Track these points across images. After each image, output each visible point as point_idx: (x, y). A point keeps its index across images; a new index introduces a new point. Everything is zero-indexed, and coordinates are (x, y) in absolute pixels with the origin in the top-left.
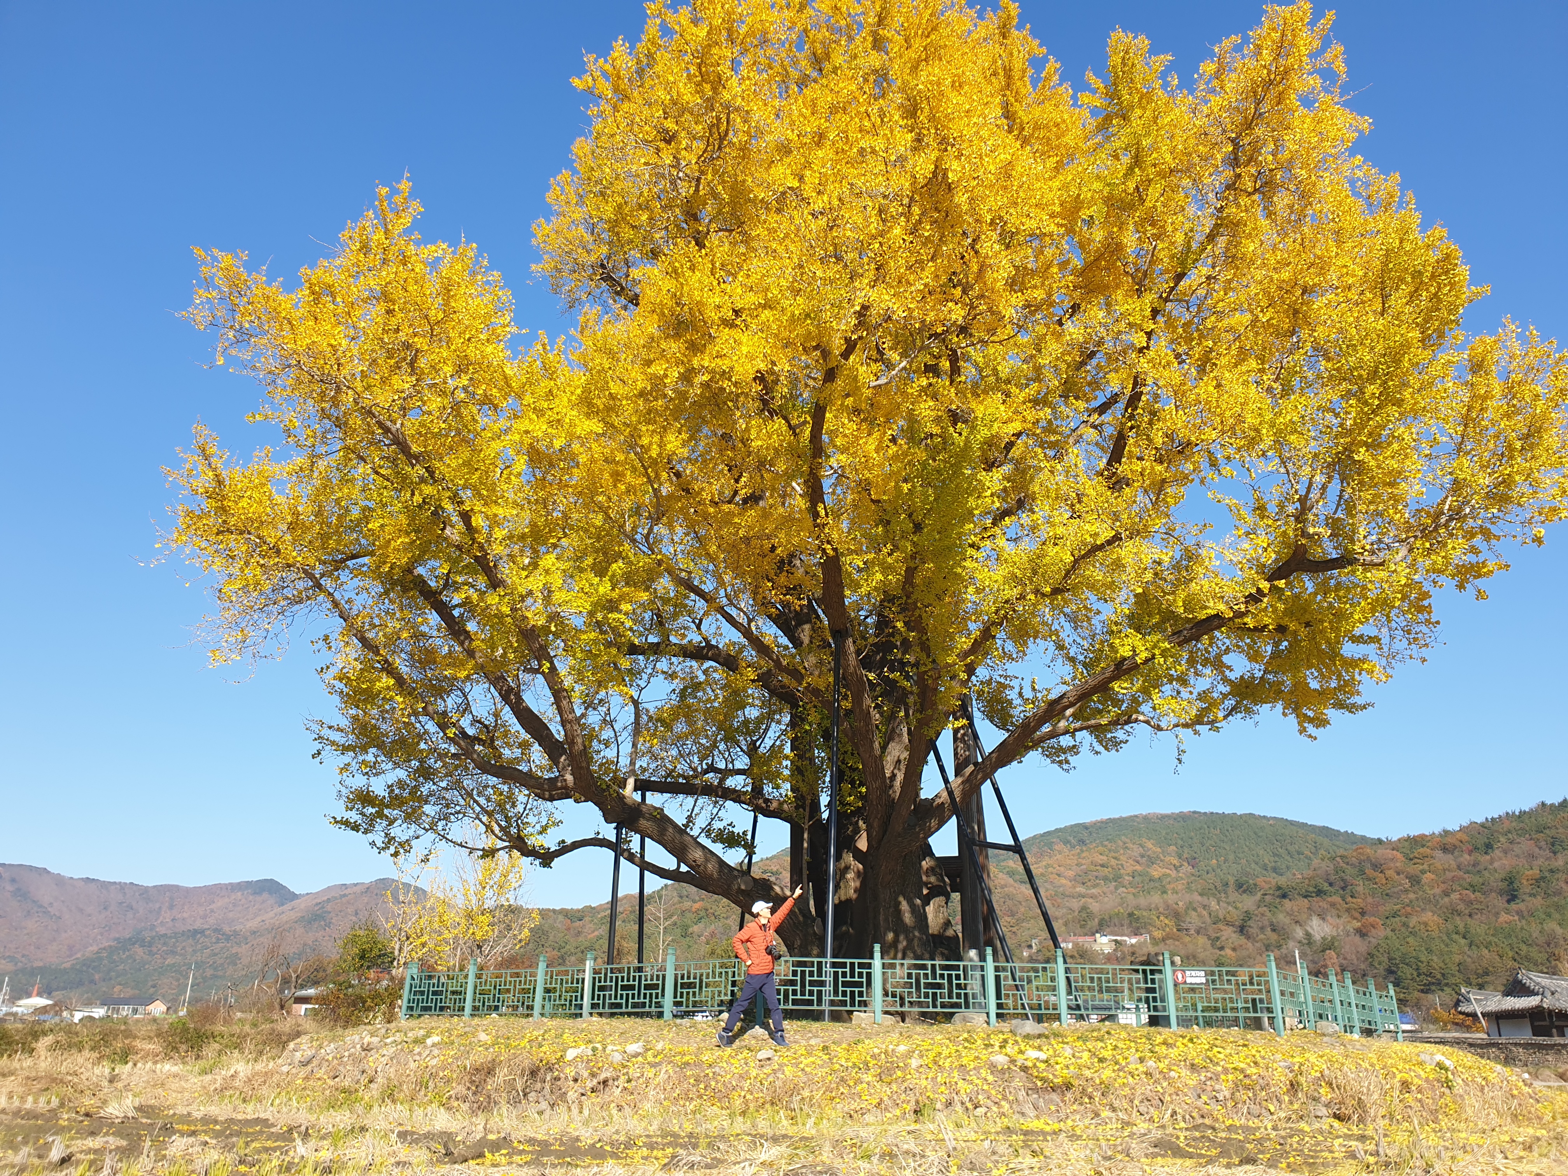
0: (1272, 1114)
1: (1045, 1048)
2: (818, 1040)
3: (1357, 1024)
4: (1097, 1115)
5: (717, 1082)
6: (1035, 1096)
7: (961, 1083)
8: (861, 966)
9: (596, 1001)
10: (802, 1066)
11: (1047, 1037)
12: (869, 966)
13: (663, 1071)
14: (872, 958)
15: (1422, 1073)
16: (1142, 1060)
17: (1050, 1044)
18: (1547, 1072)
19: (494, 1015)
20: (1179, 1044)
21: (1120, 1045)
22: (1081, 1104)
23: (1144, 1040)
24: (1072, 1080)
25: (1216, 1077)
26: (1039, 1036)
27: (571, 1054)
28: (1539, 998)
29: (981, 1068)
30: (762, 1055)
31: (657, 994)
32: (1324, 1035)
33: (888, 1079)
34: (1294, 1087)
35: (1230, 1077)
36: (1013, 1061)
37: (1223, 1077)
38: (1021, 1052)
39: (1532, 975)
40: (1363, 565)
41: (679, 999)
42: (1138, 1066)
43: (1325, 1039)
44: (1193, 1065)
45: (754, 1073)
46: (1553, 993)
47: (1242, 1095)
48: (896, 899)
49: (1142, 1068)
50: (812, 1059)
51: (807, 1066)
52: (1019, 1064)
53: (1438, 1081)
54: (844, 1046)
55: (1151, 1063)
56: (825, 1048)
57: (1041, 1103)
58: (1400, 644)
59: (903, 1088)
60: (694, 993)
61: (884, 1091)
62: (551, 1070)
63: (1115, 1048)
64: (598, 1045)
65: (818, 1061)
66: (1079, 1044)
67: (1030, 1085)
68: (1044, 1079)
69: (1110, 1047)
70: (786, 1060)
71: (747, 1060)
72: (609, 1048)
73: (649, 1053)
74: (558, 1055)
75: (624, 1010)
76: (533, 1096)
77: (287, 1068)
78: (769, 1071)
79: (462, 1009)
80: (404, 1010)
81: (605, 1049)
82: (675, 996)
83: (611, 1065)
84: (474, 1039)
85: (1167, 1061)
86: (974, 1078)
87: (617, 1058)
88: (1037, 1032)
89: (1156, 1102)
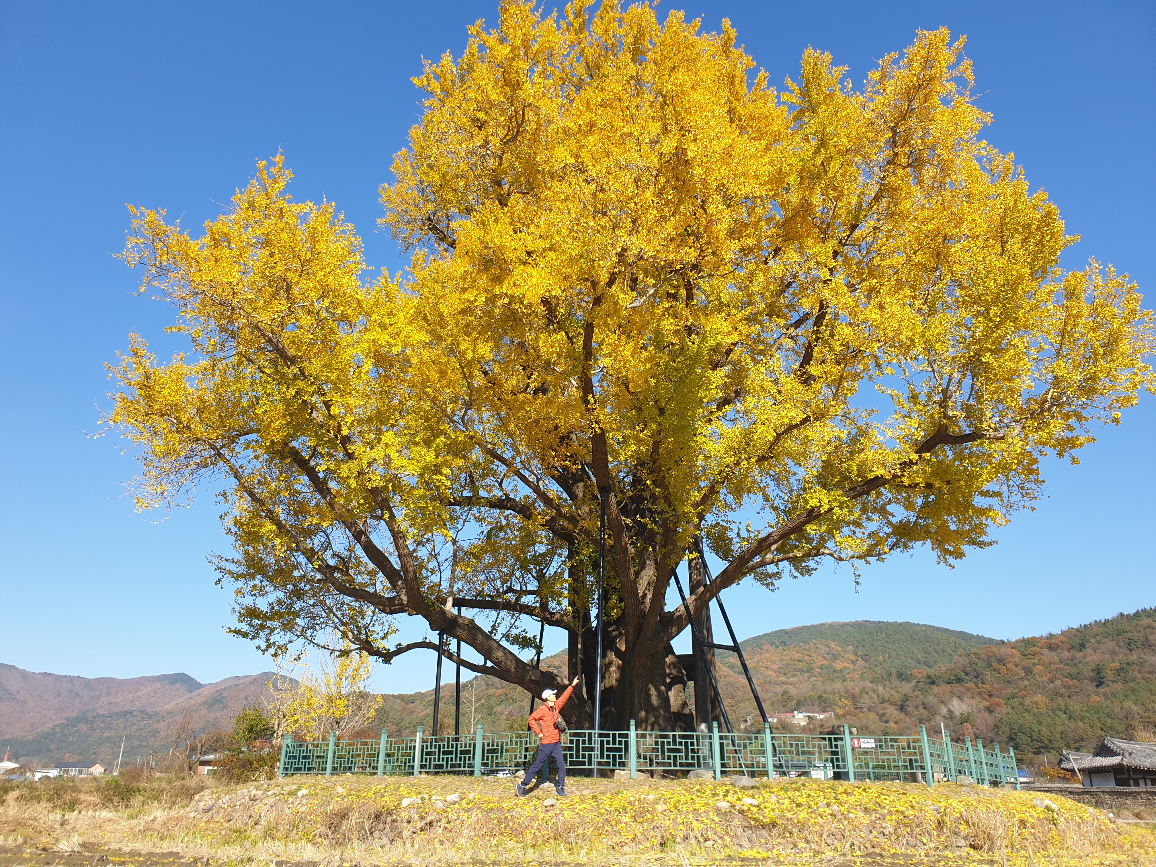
0: (924, 844)
1: (757, 796)
2: (589, 791)
3: (987, 778)
4: (795, 846)
5: (514, 823)
6: (750, 832)
7: (695, 823)
8: (620, 736)
9: (424, 763)
10: (577, 810)
11: (758, 788)
12: (627, 736)
13: (474, 815)
14: (629, 730)
15: (1035, 814)
16: (828, 805)
17: (760, 793)
18: (1126, 812)
19: (348, 774)
20: (855, 793)
21: (812, 794)
22: (784, 838)
23: (830, 790)
24: (777, 820)
25: (883, 817)
26: (753, 787)
27: (405, 803)
28: (1120, 758)
29: (709, 811)
30: (547, 802)
31: (469, 758)
32: (963, 786)
33: (641, 820)
34: (940, 824)
35: (894, 817)
36: (733, 806)
37: (888, 817)
38: (739, 799)
39: (1115, 740)
40: (989, 439)
41: (485, 761)
42: (826, 809)
43: (964, 789)
44: (866, 808)
45: (541, 815)
46: (1130, 754)
47: (902, 831)
48: (647, 686)
49: (828, 811)
50: (584, 805)
51: (581, 810)
52: (737, 808)
53: (1047, 819)
54: (608, 795)
55: (835, 807)
56: (594, 797)
57: (754, 837)
58: (1016, 497)
59: (652, 827)
60: (497, 757)
61: (638, 829)
62: (391, 814)
63: (809, 796)
64: (425, 796)
65: (589, 807)
66: (782, 793)
67: (746, 824)
68: (756, 820)
69: (805, 796)
70: (565, 806)
71: (536, 806)
72: (435, 798)
73: (464, 801)
74: (396, 803)
75: (445, 769)
76: (377, 834)
77: (192, 814)
78: (552, 814)
79: (324, 769)
80: (281, 770)
81: (430, 799)
82: (483, 759)
83: (435, 811)
84: (333, 792)
85: (847, 805)
86: (704, 819)
87: (439, 805)
88: (751, 785)
89: (839, 836)
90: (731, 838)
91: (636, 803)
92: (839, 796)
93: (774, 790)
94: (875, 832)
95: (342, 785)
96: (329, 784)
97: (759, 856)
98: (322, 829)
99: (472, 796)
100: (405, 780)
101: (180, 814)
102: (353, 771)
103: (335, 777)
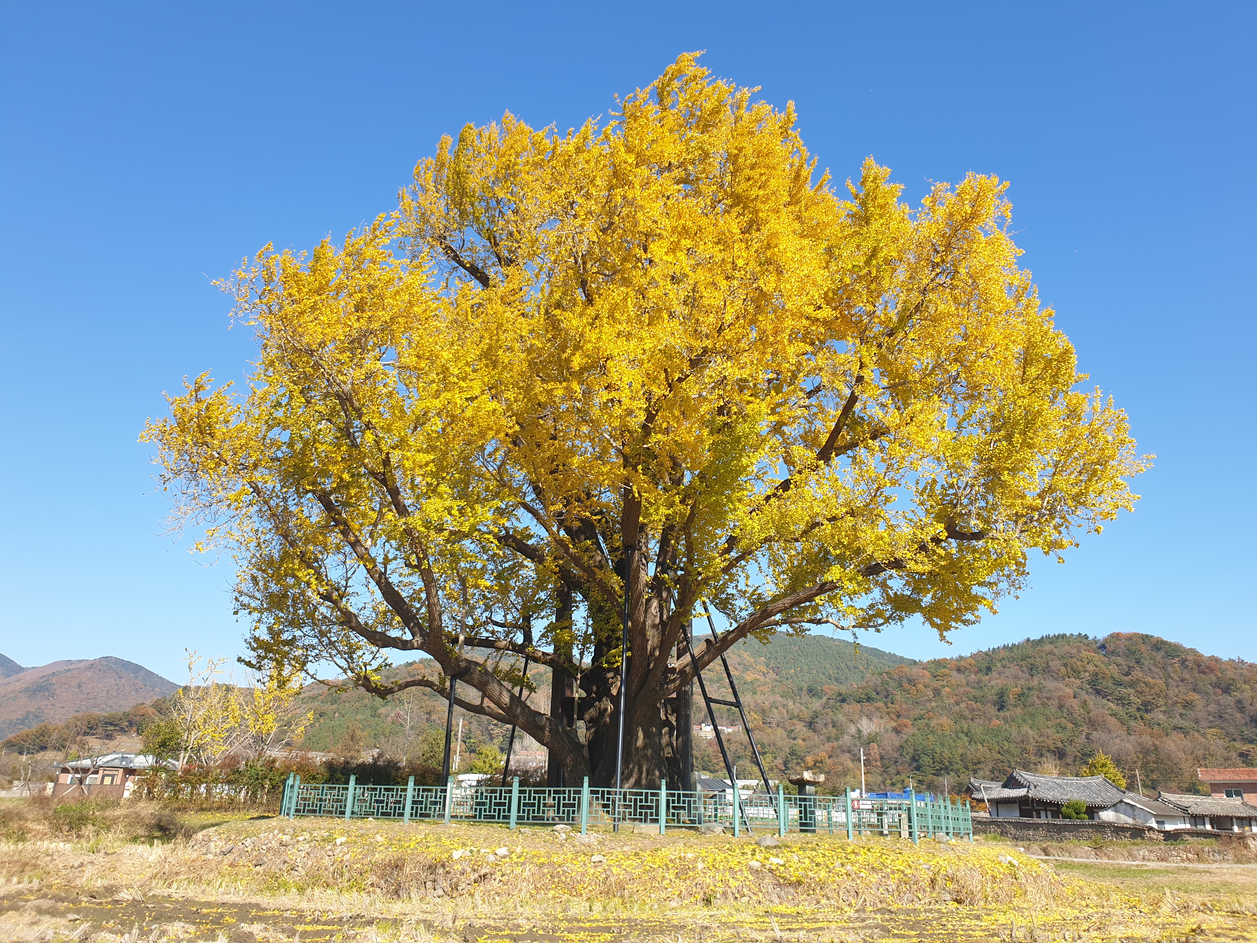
0: (920, 900)
1: (780, 856)
2: (629, 848)
3: (951, 831)
5: (566, 878)
6: (779, 889)
7: (731, 880)
8: (652, 794)
11: (780, 848)
12: (658, 795)
14: (660, 789)
15: (1001, 870)
16: (842, 865)
17: (783, 853)
18: (1036, 847)
20: (862, 853)
21: (827, 853)
22: (808, 895)
23: (840, 850)
24: (801, 879)
25: (887, 876)
26: (775, 847)
28: (1026, 790)
29: (742, 869)
32: (939, 842)
34: (933, 881)
35: (896, 876)
36: (763, 866)
37: (891, 876)
38: (766, 859)
39: (1023, 773)
41: (521, 814)
44: (873, 868)
45: (592, 871)
46: (1035, 787)
47: (903, 888)
49: (844, 871)
50: (630, 862)
51: (627, 867)
52: (767, 867)
53: (1010, 874)
54: (648, 852)
55: (849, 867)
56: (636, 854)
57: (783, 893)
59: (694, 883)
61: (682, 886)
62: (443, 866)
63: (824, 856)
64: (472, 848)
65: (634, 864)
66: (801, 853)
67: (776, 882)
68: (784, 878)
69: (821, 855)
70: (612, 863)
71: (584, 862)
72: (483, 851)
73: (513, 855)
74: (446, 855)
75: (478, 819)
76: (429, 884)
77: (210, 856)
78: (601, 870)
79: (343, 813)
80: (292, 811)
81: (478, 851)
82: (519, 812)
83: (488, 864)
84: (372, 840)
85: (857, 865)
86: (739, 877)
87: (492, 858)
88: (774, 844)
89: (853, 893)
90: (764, 894)
91: (678, 861)
92: (849, 857)
93: (794, 849)
94: (881, 889)
95: (377, 833)
96: (362, 832)
97: (789, 912)
98: (374, 879)
99: (519, 850)
100: (440, 829)
101: (195, 855)
102: (375, 816)
103: (359, 823)
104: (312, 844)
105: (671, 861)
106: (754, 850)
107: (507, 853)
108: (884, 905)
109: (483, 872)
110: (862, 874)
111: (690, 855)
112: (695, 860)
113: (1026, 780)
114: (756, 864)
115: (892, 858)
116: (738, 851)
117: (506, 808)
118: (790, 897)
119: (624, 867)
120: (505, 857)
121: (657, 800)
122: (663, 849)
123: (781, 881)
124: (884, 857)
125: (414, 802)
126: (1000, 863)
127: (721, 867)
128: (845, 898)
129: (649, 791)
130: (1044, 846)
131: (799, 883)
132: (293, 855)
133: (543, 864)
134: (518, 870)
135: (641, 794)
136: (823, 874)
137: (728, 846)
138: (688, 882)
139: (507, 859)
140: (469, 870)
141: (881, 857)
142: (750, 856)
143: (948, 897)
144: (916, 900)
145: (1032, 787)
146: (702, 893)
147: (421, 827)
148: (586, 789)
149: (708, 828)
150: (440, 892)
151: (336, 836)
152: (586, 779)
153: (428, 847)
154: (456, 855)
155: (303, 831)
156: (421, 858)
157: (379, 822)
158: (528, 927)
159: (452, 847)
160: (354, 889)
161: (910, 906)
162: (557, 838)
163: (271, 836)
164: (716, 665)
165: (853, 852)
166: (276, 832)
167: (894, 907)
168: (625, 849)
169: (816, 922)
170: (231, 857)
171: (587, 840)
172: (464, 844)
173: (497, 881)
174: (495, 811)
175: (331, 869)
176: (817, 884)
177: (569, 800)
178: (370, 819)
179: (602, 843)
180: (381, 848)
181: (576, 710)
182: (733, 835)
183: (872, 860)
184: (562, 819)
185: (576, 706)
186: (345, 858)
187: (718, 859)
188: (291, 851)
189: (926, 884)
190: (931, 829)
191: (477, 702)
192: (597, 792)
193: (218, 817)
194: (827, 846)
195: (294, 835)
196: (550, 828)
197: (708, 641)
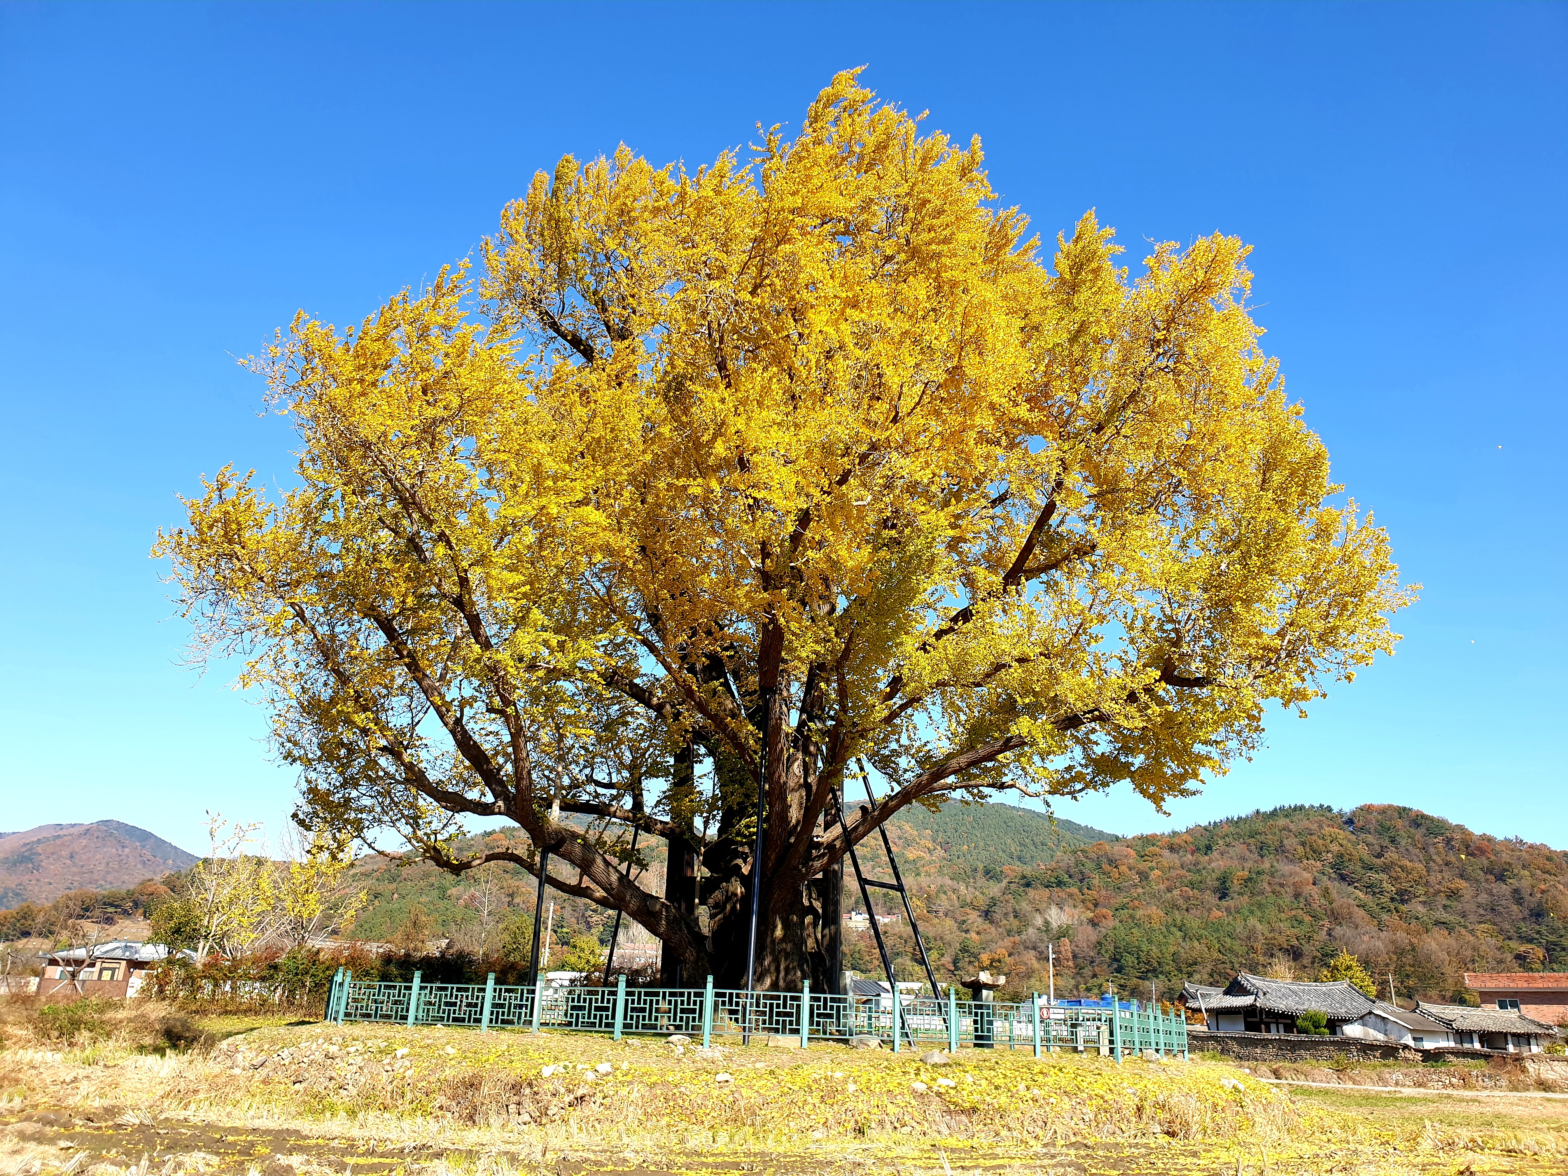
0: (1123, 1132)
1: (950, 1076)
4: (997, 1134)
5: (684, 1101)
6: (949, 1117)
7: (889, 1106)
8: (792, 998)
11: (950, 1066)
12: (799, 999)
14: (801, 992)
15: (1223, 1095)
16: (1028, 1088)
17: (954, 1072)
21: (1008, 1074)
23: (1025, 1070)
24: (976, 1105)
25: (1083, 1102)
26: (945, 1065)
28: (1253, 997)
29: (904, 1093)
30: (721, 1077)
32: (1149, 1061)
34: (1139, 1110)
35: (1093, 1102)
36: (930, 1088)
38: (934, 1080)
39: (1249, 977)
41: (628, 1021)
42: (1026, 1093)
43: (1151, 1065)
44: (1065, 1092)
45: (715, 1093)
46: (1264, 994)
47: (1102, 1117)
49: (1029, 1095)
51: (760, 1088)
52: (934, 1090)
53: (1235, 1101)
54: (786, 1070)
55: (1036, 1091)
56: (772, 1072)
57: (953, 1122)
59: (843, 1109)
60: (644, 1018)
61: (829, 1112)
62: (530, 1085)
63: (1005, 1076)
64: (567, 1063)
65: (769, 1084)
66: (977, 1072)
67: (945, 1109)
68: (956, 1104)
69: (1001, 1076)
70: (741, 1083)
71: (707, 1081)
72: (579, 1067)
73: (618, 1072)
74: (534, 1072)
75: (574, 1027)
76: (513, 1108)
77: (237, 1071)
78: (728, 1092)
79: (405, 1018)
80: (341, 1015)
81: (574, 1067)
82: (625, 1018)
83: (586, 1083)
84: (441, 1053)
85: (1046, 1088)
86: (899, 1101)
87: (590, 1076)
88: (943, 1062)
89: (1040, 1123)
90: (930, 1123)
91: (823, 1081)
92: (1036, 1078)
93: (968, 1068)
94: (1075, 1119)
95: (448, 1043)
96: (429, 1042)
97: (961, 1145)
98: (441, 1100)
99: (625, 1066)
100: (525, 1039)
101: (217, 1069)
102: (445, 1022)
103: (426, 1031)
104: (366, 1057)
105: (815, 1081)
106: (918, 1069)
107: (610, 1070)
108: (1079, 1138)
109: (579, 1093)
110: (1051, 1100)
111: (838, 1075)
112: (845, 1081)
113: (1253, 985)
114: (921, 1087)
115: (1088, 1080)
116: (898, 1070)
117: (610, 1013)
118: (962, 1128)
119: (756, 1088)
120: (607, 1075)
121: (798, 1006)
122: (805, 1067)
123: (952, 1107)
124: (1079, 1078)
125: (494, 1005)
126: (1222, 1087)
127: (877, 1090)
128: (1031, 1129)
129: (789, 994)
130: (1274, 1067)
131: (975, 1110)
132: (342, 1069)
133: (655, 1084)
134: (624, 1091)
135: (778, 998)
136: (1003, 1100)
137: (886, 1063)
138: (836, 1107)
139: (610, 1078)
140: (562, 1090)
141: (1075, 1079)
142: (913, 1076)
143: (1158, 1129)
144: (1118, 1132)
145: (1261, 994)
146: (852, 1123)
147: (502, 1037)
148: (710, 991)
149: (861, 1041)
150: (526, 1118)
151: (395, 1046)
152: (710, 978)
153: (511, 1062)
154: (547, 1072)
155: (354, 1040)
156: (502, 1075)
157: (449, 1030)
158: (637, 1162)
159: (541, 1061)
160: (419, 1113)
161: (1111, 1140)
162: (672, 1051)
163: (314, 1046)
164: (873, 839)
165: (1041, 1073)
166: (320, 1041)
167: (1091, 1142)
168: (758, 1065)
169: (994, 1159)
170: (263, 1072)
171: (710, 1054)
172: (556, 1058)
173: (598, 1104)
174: (595, 1018)
175: (389, 1088)
176: (996, 1110)
177: (689, 1004)
178: (439, 1026)
179: (728, 1058)
180: (453, 1062)
181: (697, 893)
182: (893, 1050)
183: (1064, 1083)
184: (678, 1028)
185: (697, 888)
186: (406, 1074)
187: (874, 1079)
188: (339, 1064)
189: (1130, 1113)
190: (1137, 1045)
191: (574, 881)
192: (723, 995)
193: (247, 1022)
194: (1009, 1065)
195: (344, 1045)
196: (663, 1040)
197: (863, 809)
